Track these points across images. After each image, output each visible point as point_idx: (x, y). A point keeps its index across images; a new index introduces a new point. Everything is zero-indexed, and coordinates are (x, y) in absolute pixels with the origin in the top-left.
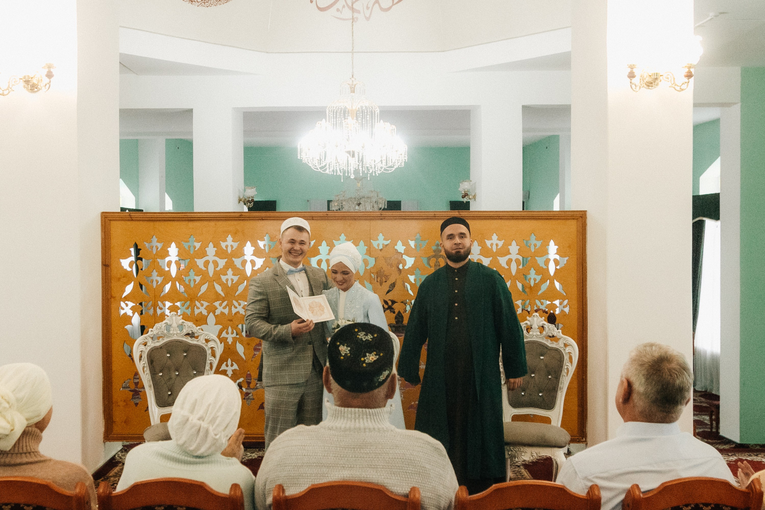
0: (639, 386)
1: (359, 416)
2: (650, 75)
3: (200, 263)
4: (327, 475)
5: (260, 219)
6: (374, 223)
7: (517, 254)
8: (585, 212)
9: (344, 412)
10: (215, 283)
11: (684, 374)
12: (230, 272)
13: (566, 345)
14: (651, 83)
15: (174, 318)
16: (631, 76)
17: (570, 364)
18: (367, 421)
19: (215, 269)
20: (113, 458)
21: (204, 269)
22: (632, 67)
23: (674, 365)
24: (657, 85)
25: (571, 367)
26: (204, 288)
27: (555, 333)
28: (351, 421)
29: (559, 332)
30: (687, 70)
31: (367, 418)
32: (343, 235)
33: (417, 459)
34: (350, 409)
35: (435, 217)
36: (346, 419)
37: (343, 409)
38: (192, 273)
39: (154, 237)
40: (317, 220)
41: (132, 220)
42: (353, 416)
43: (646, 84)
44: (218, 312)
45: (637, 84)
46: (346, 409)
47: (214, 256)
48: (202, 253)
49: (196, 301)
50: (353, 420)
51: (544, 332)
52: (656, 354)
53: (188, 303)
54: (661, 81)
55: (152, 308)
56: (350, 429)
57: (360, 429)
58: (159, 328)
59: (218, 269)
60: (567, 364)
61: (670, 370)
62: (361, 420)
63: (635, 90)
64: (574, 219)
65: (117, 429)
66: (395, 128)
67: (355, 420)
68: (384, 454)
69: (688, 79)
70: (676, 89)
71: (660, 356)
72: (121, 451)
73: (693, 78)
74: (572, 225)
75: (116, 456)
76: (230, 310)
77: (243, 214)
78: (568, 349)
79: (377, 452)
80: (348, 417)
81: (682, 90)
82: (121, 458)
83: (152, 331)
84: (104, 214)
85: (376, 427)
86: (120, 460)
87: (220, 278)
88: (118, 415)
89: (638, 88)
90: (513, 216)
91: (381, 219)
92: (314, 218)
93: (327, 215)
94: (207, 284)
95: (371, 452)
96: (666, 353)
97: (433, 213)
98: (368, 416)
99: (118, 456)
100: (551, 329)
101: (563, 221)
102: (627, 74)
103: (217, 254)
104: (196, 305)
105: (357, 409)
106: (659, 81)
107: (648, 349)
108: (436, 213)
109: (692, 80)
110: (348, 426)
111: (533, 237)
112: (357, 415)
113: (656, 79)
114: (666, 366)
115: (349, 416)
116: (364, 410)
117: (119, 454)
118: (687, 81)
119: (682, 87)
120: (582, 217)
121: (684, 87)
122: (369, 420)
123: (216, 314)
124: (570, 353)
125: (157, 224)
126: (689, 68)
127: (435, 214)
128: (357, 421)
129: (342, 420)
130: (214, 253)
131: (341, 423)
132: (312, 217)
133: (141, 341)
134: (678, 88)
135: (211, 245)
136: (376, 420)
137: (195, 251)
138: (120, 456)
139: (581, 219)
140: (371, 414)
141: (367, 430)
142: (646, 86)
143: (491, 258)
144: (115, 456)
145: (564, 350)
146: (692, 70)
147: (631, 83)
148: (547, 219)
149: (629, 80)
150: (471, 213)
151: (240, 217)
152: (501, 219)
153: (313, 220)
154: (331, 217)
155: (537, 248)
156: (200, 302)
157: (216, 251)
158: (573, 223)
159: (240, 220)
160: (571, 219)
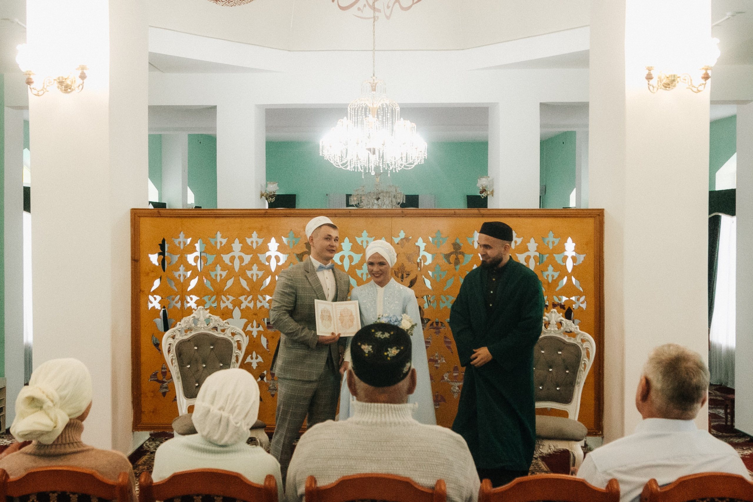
0: (657, 383)
1: (385, 410)
2: (668, 76)
3: (226, 258)
4: (355, 468)
5: (285, 216)
6: (395, 219)
7: (536, 251)
8: (603, 209)
9: (371, 408)
10: (240, 278)
11: (700, 373)
12: (255, 267)
13: (583, 341)
14: (669, 84)
15: (201, 312)
16: (649, 77)
17: (587, 358)
18: (392, 415)
19: (240, 264)
20: (142, 447)
21: (231, 264)
22: (649, 69)
23: (690, 364)
24: (675, 86)
25: (587, 361)
26: (230, 283)
27: (573, 329)
28: (377, 416)
29: (576, 328)
30: (704, 72)
31: (392, 413)
32: (365, 231)
33: (441, 452)
34: (376, 404)
35: (455, 214)
36: (372, 414)
37: (369, 404)
38: (219, 268)
39: (182, 233)
40: (340, 217)
41: (161, 217)
42: (379, 410)
43: (663, 86)
44: (243, 306)
45: (654, 86)
46: (373, 404)
47: (241, 251)
48: (228, 249)
49: (222, 296)
50: (379, 415)
51: (562, 328)
52: (674, 353)
53: (214, 297)
54: (678, 82)
55: (180, 302)
56: (376, 424)
57: (386, 423)
58: (187, 321)
59: (243, 264)
60: (585, 359)
61: (687, 369)
62: (387, 415)
63: (653, 91)
64: (591, 217)
65: (145, 419)
66: (415, 126)
67: (381, 415)
68: (409, 447)
69: (706, 80)
70: (693, 91)
71: (678, 355)
72: (149, 440)
73: (710, 80)
74: (590, 224)
75: (144, 445)
76: (255, 304)
78: (585, 345)
79: (403, 445)
80: (374, 411)
81: (699, 91)
82: (149, 447)
83: (180, 324)
84: (134, 211)
85: (401, 421)
86: (148, 449)
87: (245, 274)
88: (147, 406)
89: (655, 89)
90: (532, 214)
91: (403, 217)
92: (337, 215)
93: (350, 212)
94: (232, 279)
95: (397, 445)
96: (683, 352)
98: (394, 411)
99: (146, 445)
100: (569, 325)
101: (581, 219)
102: (645, 75)
103: (242, 250)
104: (222, 299)
105: (383, 405)
106: (677, 82)
107: (666, 348)
109: (709, 81)
110: (374, 421)
111: (551, 234)
112: (383, 410)
113: (674, 80)
114: (684, 365)
115: (376, 410)
116: (389, 405)
117: (147, 444)
118: (704, 82)
119: (699, 89)
120: (599, 215)
121: (700, 88)
122: (394, 415)
123: (241, 308)
124: (587, 348)
125: (185, 220)
126: (706, 69)
127: (455, 212)
128: (383, 415)
129: (368, 415)
130: (240, 249)
131: (367, 418)
133: (170, 334)
134: (695, 90)
135: (237, 241)
136: (400, 415)
137: (221, 247)
138: (148, 445)
139: (598, 217)
140: (396, 409)
141: (393, 424)
142: (663, 87)
144: (142, 445)
145: (582, 345)
146: (709, 72)
147: (649, 84)
148: (565, 217)
149: (647, 81)
150: (490, 211)
151: (265, 214)
152: (519, 217)
153: (336, 217)
154: (353, 214)
155: (555, 245)
156: (225, 297)
157: (242, 247)
158: (591, 221)
159: (265, 217)
160: (589, 217)
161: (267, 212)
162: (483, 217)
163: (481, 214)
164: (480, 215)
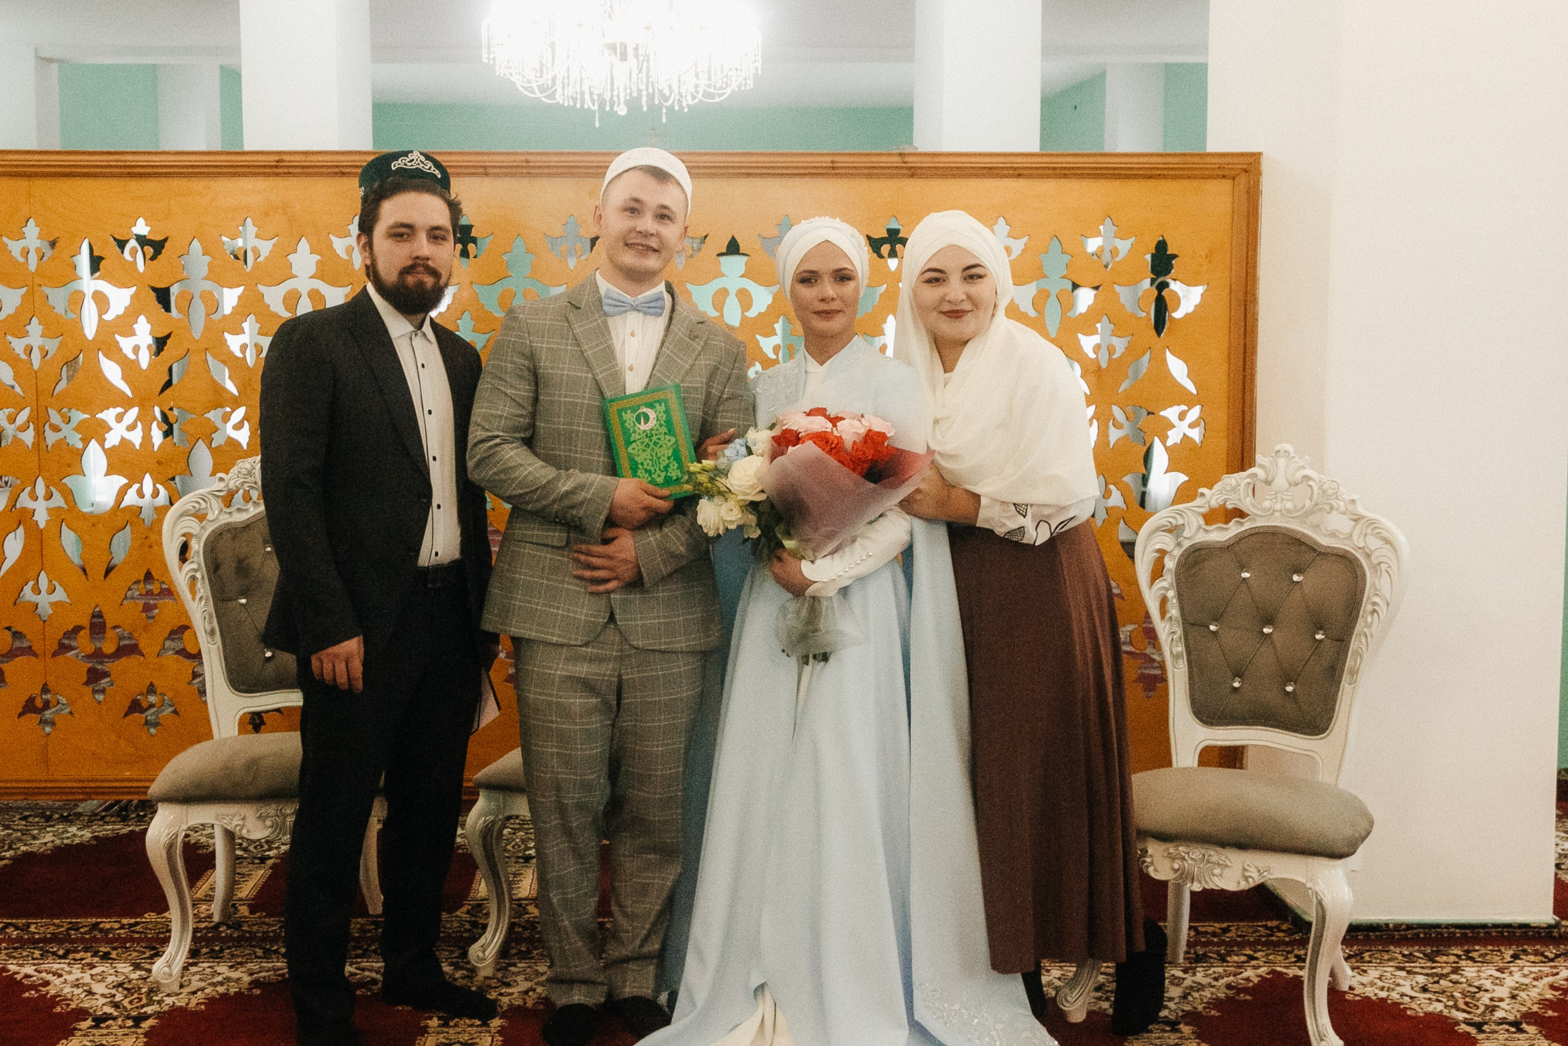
5: (336, 174)
7: (1065, 277)
8: (1260, 154)
12: (252, 325)
19: (208, 315)
35: (833, 168)
38: (143, 326)
39: (31, 222)
40: (497, 175)
47: (206, 278)
48: (170, 271)
49: (156, 409)
53: (133, 413)
55: (31, 425)
59: (217, 316)
64: (1224, 177)
77: (286, 158)
87: (224, 344)
90: (1054, 168)
92: (490, 171)
93: (527, 161)
94: (187, 360)
97: (829, 159)
101: (1195, 183)
103: (212, 275)
104: (154, 419)
108: (836, 159)
111: (1111, 228)
120: (1246, 171)
123: (214, 444)
125: (40, 186)
127: (833, 162)
130: (206, 271)
132: (485, 167)
135: (196, 247)
139: (1243, 176)
148: (1151, 178)
150: (936, 159)
151: (276, 167)
152: (1019, 176)
153: (487, 175)
154: (535, 167)
155: (1118, 259)
156: (165, 412)
157: (209, 264)
158: (1225, 186)
159: (277, 175)
160: (1218, 177)
161: (282, 161)
162: (912, 176)
163: (909, 168)
164: (905, 171)
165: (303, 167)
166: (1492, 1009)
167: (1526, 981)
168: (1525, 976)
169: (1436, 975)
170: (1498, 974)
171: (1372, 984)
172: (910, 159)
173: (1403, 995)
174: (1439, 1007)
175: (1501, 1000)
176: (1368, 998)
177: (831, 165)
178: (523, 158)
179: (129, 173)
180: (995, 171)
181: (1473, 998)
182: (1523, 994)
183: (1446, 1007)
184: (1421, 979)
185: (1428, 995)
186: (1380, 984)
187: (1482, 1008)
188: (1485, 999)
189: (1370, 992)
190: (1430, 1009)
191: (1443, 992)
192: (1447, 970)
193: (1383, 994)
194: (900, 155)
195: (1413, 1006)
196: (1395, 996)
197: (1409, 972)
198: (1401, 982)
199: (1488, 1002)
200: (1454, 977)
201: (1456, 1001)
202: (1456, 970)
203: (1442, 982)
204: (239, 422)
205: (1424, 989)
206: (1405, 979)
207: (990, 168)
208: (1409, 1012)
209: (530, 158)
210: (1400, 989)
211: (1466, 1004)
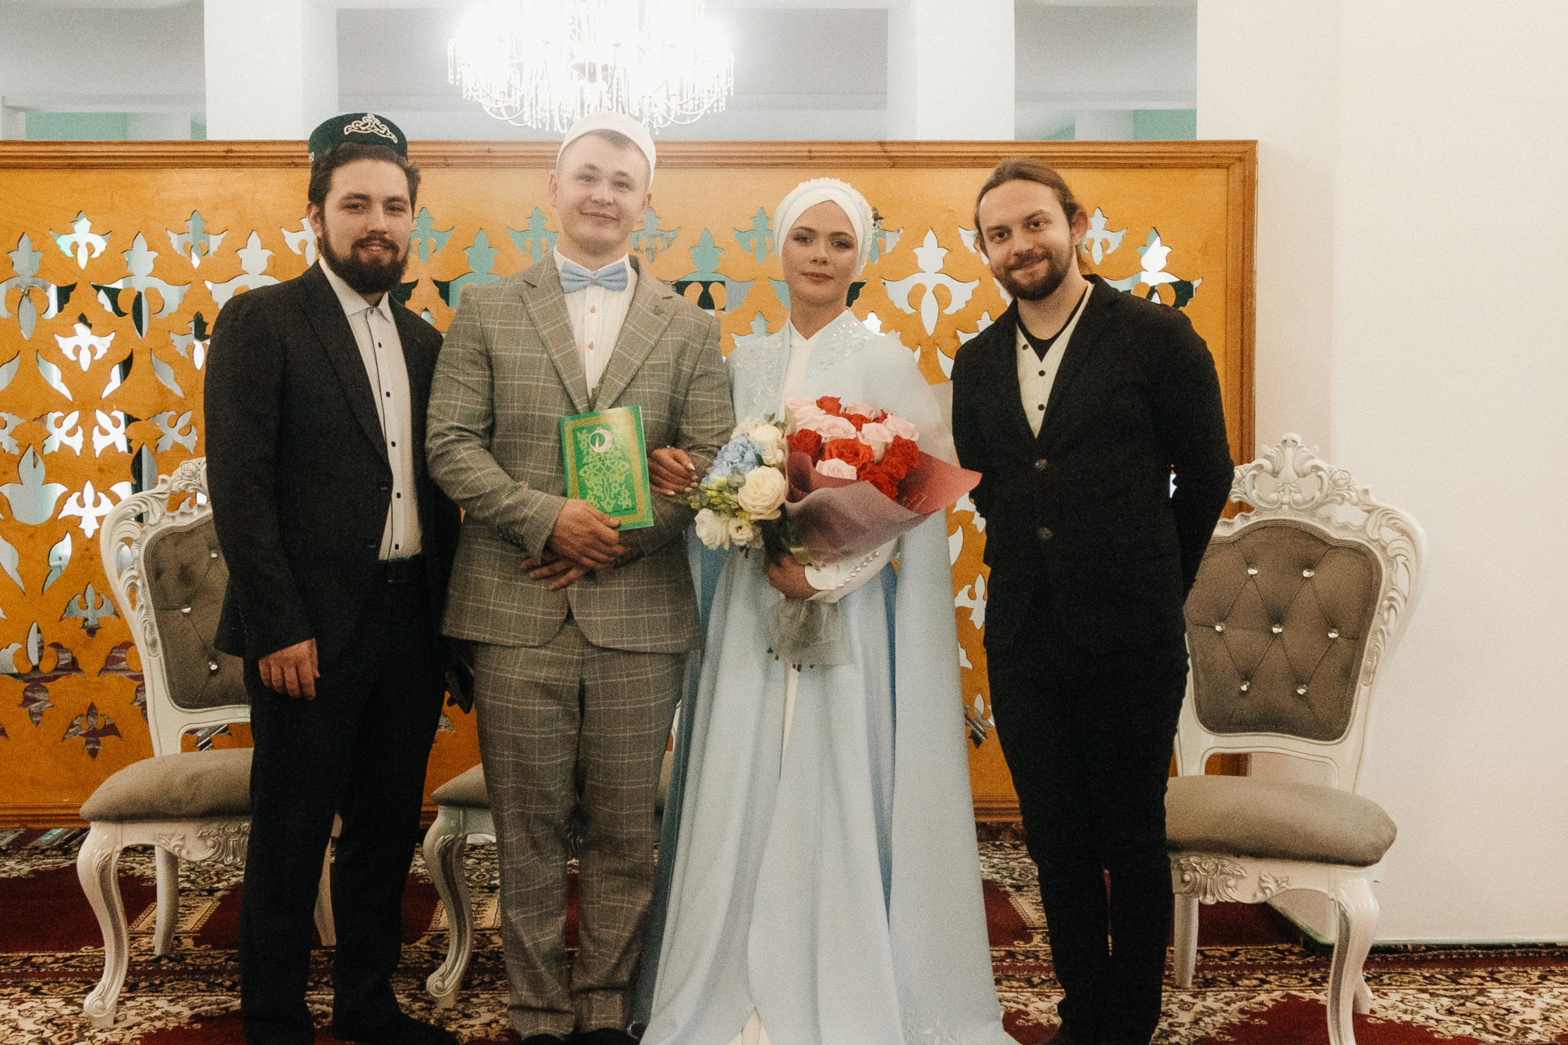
5: (288, 165)
8: (1255, 142)
35: (811, 158)
38: (82, 327)
40: (458, 166)
44: (165, 445)
48: (113, 268)
49: (99, 413)
53: (75, 416)
59: (163, 315)
64: (1218, 166)
74: (1214, 186)
77: (235, 148)
87: (170, 343)
92: (450, 161)
93: (490, 152)
97: (807, 148)
101: (1188, 173)
103: (158, 271)
104: (96, 423)
108: (814, 148)
111: (1100, 219)
120: (1240, 159)
123: (160, 451)
127: (810, 152)
132: (445, 157)
135: (141, 242)
137: (90, 261)
139: (1237, 166)
143: (976, 283)
148: (1142, 166)
150: (917, 149)
151: (225, 157)
153: (447, 165)
154: (498, 157)
155: (1109, 252)
156: (109, 415)
157: (155, 260)
158: (1220, 174)
159: (226, 166)
160: (1212, 166)
161: (232, 151)
162: (893, 166)
163: (890, 158)
164: (885, 161)
165: (254, 157)
166: (1525, 1032)
167: (1557, 1002)
168: (1555, 997)
169: (1462, 997)
170: (1527, 996)
171: (1394, 1007)
172: (889, 148)
173: (1427, 1018)
174: (1467, 1030)
175: (1533, 1022)
176: (1391, 1022)
177: (808, 154)
178: (486, 148)
179: (70, 165)
180: (978, 161)
181: (1503, 1020)
182: (1555, 1016)
183: (1475, 1029)
184: (1446, 1002)
185: (1455, 1018)
186: (1402, 1006)
187: (1514, 1031)
188: (1516, 1021)
189: (1393, 1015)
190: (1459, 1032)
191: (1471, 1014)
192: (1471, 992)
193: (1407, 1018)
194: (881, 143)
195: (1440, 1029)
196: (1419, 1019)
197: (1431, 994)
198: (1425, 1005)
199: (1519, 1024)
200: (1480, 999)
201: (1485, 1024)
202: (1481, 992)
203: (1468, 1004)
204: (186, 427)
205: (1450, 1012)
206: (1428, 1001)
207: (975, 158)
208: (1436, 1036)
209: (492, 148)
210: (1423, 1012)
211: (1496, 1026)
